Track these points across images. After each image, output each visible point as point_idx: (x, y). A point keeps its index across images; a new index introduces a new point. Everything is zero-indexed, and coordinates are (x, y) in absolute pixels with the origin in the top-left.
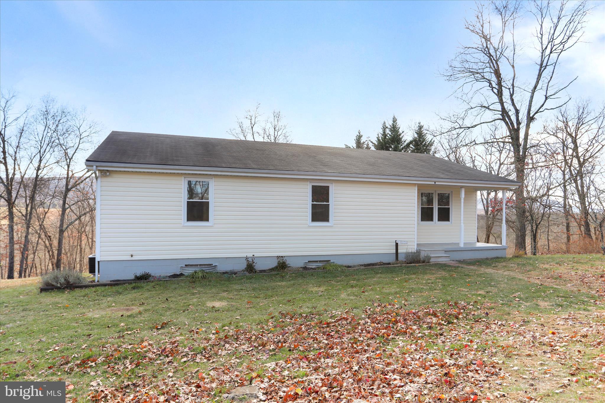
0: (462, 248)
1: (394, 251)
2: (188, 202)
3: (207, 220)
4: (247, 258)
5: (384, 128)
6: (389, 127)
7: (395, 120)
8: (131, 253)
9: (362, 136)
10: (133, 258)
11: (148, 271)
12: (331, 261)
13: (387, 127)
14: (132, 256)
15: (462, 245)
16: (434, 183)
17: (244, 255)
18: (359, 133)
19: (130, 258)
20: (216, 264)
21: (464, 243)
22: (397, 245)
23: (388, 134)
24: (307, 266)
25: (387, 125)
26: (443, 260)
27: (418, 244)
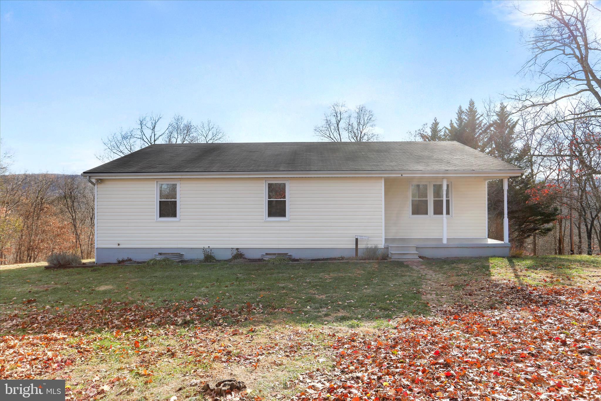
0: (445, 244)
1: (354, 247)
2: (160, 201)
3: (175, 215)
4: (204, 249)
5: (460, 112)
6: (466, 111)
7: (472, 104)
8: (118, 242)
9: (438, 123)
10: (120, 247)
11: (130, 257)
12: (289, 254)
13: (463, 112)
14: (119, 245)
15: (445, 242)
16: (400, 176)
17: (202, 246)
18: (435, 121)
19: (117, 246)
20: (183, 253)
21: (448, 239)
22: (357, 240)
23: (464, 118)
24: (264, 258)
25: (464, 109)
26: (409, 257)
27: (386, 240)
